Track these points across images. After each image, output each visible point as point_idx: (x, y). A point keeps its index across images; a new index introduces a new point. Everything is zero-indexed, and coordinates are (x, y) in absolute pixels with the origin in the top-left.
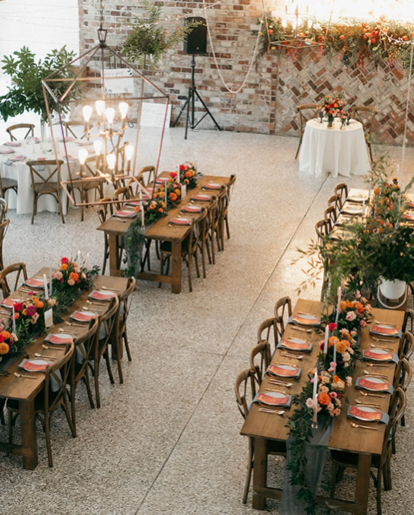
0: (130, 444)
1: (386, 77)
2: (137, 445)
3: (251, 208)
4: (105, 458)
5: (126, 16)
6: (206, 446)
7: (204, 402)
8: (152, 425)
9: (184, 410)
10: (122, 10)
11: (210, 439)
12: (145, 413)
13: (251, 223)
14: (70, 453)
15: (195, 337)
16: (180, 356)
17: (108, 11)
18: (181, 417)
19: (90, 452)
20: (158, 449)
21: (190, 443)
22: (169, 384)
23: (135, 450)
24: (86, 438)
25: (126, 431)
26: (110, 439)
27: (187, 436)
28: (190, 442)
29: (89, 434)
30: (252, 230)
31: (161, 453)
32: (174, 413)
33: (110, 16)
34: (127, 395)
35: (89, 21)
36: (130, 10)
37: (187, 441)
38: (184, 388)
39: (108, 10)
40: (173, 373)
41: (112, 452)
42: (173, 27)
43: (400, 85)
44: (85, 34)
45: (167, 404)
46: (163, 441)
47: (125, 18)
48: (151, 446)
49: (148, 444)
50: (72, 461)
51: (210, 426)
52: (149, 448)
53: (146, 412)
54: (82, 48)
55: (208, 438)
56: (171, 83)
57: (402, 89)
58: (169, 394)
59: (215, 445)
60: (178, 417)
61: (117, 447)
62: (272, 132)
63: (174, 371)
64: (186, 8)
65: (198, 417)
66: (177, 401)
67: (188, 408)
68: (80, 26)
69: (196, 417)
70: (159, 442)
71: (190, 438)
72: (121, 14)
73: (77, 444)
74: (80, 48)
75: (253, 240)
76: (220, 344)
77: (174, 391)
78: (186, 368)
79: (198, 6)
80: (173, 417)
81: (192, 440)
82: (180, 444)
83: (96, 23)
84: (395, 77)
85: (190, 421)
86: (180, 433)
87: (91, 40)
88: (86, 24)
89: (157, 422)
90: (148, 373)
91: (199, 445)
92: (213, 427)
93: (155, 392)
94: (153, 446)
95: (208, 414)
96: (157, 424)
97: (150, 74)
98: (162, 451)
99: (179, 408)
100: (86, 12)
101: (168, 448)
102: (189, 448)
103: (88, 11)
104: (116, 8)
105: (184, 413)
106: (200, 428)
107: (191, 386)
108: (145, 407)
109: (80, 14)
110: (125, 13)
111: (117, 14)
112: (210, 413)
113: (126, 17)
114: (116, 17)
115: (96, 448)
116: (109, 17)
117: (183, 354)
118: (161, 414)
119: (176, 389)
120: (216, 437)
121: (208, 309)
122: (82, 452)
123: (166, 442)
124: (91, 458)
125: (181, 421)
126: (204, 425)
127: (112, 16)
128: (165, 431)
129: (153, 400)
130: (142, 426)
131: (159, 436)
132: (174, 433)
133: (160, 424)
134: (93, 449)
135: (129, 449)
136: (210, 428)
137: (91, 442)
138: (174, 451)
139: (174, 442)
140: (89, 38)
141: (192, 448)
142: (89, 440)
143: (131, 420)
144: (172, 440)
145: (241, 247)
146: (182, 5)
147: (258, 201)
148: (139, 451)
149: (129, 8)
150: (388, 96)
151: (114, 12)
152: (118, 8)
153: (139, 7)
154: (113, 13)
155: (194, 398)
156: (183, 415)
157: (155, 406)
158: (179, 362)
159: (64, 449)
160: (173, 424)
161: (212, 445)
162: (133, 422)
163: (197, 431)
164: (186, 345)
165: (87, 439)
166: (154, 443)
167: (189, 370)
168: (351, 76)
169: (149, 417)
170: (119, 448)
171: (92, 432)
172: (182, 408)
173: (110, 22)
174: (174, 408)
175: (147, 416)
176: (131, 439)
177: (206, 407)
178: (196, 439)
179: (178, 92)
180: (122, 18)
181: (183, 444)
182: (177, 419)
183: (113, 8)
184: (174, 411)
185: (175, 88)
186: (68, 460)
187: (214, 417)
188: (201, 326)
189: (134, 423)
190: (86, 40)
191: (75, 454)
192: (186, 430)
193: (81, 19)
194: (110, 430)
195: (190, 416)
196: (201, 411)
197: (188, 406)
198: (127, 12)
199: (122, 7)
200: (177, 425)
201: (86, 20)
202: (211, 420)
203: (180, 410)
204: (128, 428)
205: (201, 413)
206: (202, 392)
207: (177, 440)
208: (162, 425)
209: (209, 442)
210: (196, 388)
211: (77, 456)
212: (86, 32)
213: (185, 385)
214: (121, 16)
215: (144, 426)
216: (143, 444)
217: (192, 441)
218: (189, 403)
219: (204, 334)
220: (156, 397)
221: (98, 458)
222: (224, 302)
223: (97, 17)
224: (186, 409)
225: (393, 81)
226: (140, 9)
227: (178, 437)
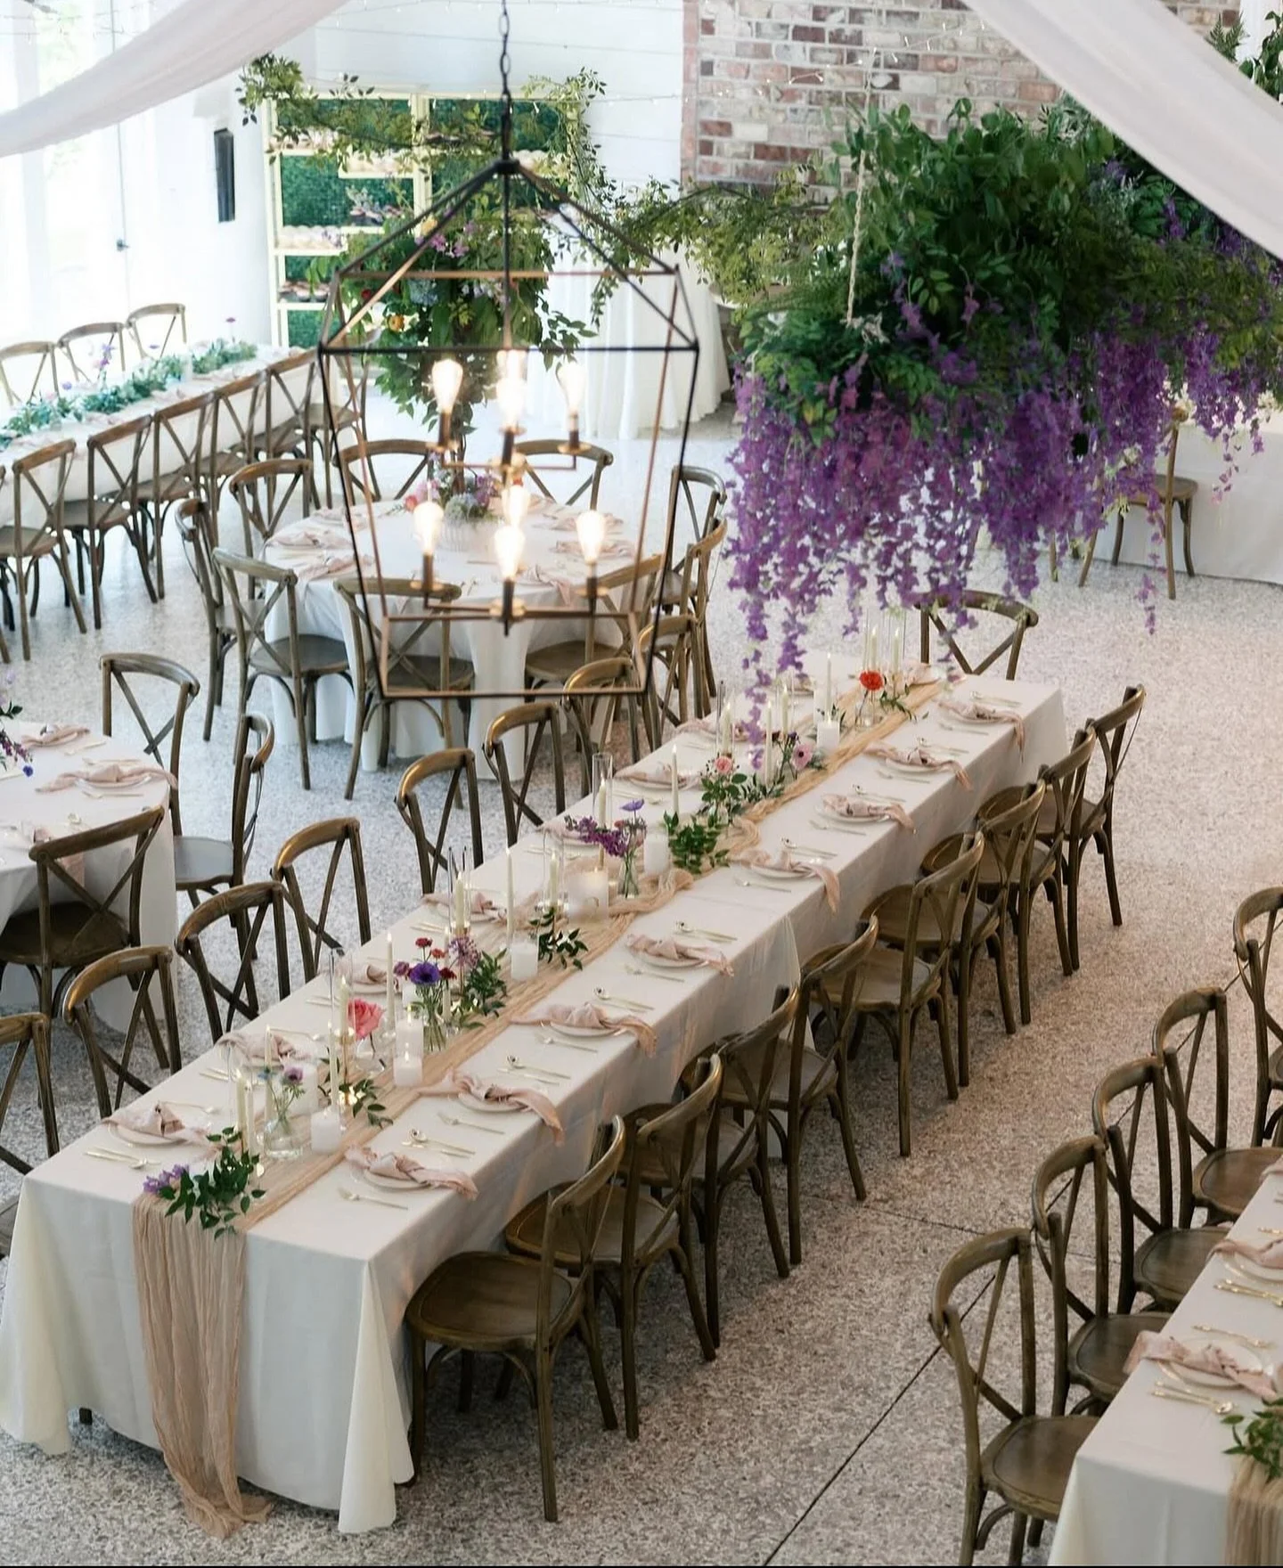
0: (642, 1514)
2: (663, 1518)
3: (1216, 732)
4: (550, 1550)
5: (845, 43)
6: (897, 1543)
7: (918, 1395)
8: (725, 1454)
9: (844, 1416)
10: (831, 24)
11: (914, 1523)
12: (709, 1413)
13: (1203, 786)
14: (438, 1525)
15: (929, 1172)
16: (866, 1234)
17: (784, 27)
18: (829, 1437)
19: (504, 1526)
20: (730, 1539)
21: (843, 1529)
22: (809, 1325)
23: (652, 1535)
24: (499, 1479)
25: (636, 1467)
26: (578, 1490)
27: (839, 1505)
28: (843, 1524)
29: (513, 1469)
30: (1204, 814)
31: (739, 1552)
32: (809, 1421)
33: (790, 42)
34: (659, 1349)
35: (717, 59)
36: (861, 21)
37: (833, 1520)
38: (858, 1343)
39: (785, 21)
40: (829, 1287)
41: (577, 1535)
42: (1005, 83)
44: (701, 104)
45: (789, 1389)
46: (752, 1514)
47: (841, 51)
48: (708, 1525)
49: (699, 1519)
50: (441, 1552)
51: (921, 1478)
52: (701, 1533)
53: (714, 1410)
54: (690, 153)
55: (909, 1518)
58: (803, 1358)
59: (928, 1544)
60: (818, 1438)
61: (596, 1520)
63: (833, 1283)
65: (887, 1445)
66: (826, 1382)
67: (858, 1409)
68: (687, 79)
69: (880, 1441)
70: (738, 1516)
71: (847, 1512)
72: (827, 37)
73: (467, 1495)
74: (683, 151)
75: (1199, 847)
76: (1012, 1202)
77: (821, 1348)
78: (876, 1272)
80: (802, 1437)
81: (853, 1518)
82: (807, 1529)
83: (741, 65)
85: (859, 1456)
86: (815, 1493)
87: (721, 124)
88: (707, 68)
89: (745, 1448)
90: (745, 1280)
91: (876, 1539)
92: (934, 1482)
93: (757, 1346)
94: (715, 1526)
95: (924, 1437)
96: (742, 1455)
98: (743, 1545)
99: (825, 1407)
100: (708, 27)
101: (766, 1538)
102: (839, 1544)
103: (716, 25)
104: (810, 15)
105: (842, 1427)
106: (888, 1481)
107: (884, 1338)
108: (712, 1393)
109: (689, 34)
110: (840, 31)
111: (815, 35)
112: (932, 1433)
113: (845, 47)
114: (809, 45)
115: (525, 1515)
116: (786, 47)
117: (877, 1228)
118: (763, 1423)
119: (828, 1343)
120: (937, 1516)
121: (991, 1079)
122: (477, 1524)
123: (761, 1518)
124: (504, 1546)
125: (827, 1453)
126: (904, 1473)
127: (799, 44)
128: (768, 1479)
129: (746, 1372)
130: (693, 1455)
131: (742, 1495)
132: (794, 1491)
133: (751, 1455)
134: (516, 1520)
135: (637, 1528)
136: (920, 1485)
137: (512, 1494)
138: (783, 1549)
139: (790, 1520)
140: (715, 118)
141: (849, 1545)
142: (509, 1489)
143: (657, 1434)
144: (783, 1513)
145: (1153, 869)
147: (1247, 709)
148: (666, 1540)
149: (855, 15)
151: (805, 29)
152: (818, 13)
153: (889, 13)
154: (801, 33)
155: (887, 1377)
156: (837, 1434)
157: (749, 1395)
158: (856, 1253)
159: (420, 1510)
160: (797, 1459)
161: (917, 1543)
162: (665, 1440)
163: (874, 1490)
164: (891, 1197)
165: (503, 1485)
166: (720, 1516)
167: (888, 1282)
169: (721, 1430)
170: (603, 1521)
171: (522, 1463)
172: (839, 1409)
173: (790, 64)
174: (810, 1405)
175: (716, 1425)
176: (648, 1496)
177: (919, 1413)
178: (868, 1517)
180: (830, 51)
181: (819, 1529)
182: (813, 1444)
183: (802, 15)
184: (810, 1416)
186: (428, 1546)
187: (941, 1450)
188: (958, 1136)
189: (667, 1447)
190: (706, 127)
191: (452, 1530)
192: (836, 1485)
193: (689, 52)
194: (583, 1461)
195: (861, 1437)
196: (901, 1425)
197: (862, 1404)
198: (849, 29)
199: (833, 10)
200: (812, 1465)
201: (707, 56)
202: (931, 1457)
203: (829, 1414)
204: (645, 1459)
205: (901, 1431)
206: (917, 1360)
207: (800, 1513)
208: (758, 1460)
209: (909, 1529)
210: (898, 1346)
211: (458, 1536)
212: (704, 98)
213: (864, 1332)
214: (827, 45)
215: (700, 1456)
216: (683, 1516)
217: (851, 1523)
218: (865, 1393)
219: (963, 1164)
220: (757, 1364)
221: (525, 1550)
222: (1054, 1057)
223: (746, 44)
224: (852, 1413)
226: (892, 18)
227: (807, 1505)
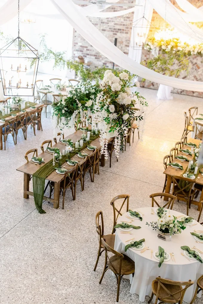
1: (193, 68)
35: (77, 35)
43: (198, 72)
44: (75, 40)
54: (73, 46)
56: (106, 63)
57: (199, 73)
62: (143, 87)
64: (115, 33)
68: (73, 38)
79: (119, 32)
84: (197, 68)
87: (77, 43)
97: (98, 58)
100: (76, 32)
109: (74, 32)
146: (113, 31)
150: (193, 75)
168: (179, 66)
179: (108, 67)
185: (107, 65)
190: (75, 43)
193: (73, 34)
201: (75, 35)
225: (196, 69)
